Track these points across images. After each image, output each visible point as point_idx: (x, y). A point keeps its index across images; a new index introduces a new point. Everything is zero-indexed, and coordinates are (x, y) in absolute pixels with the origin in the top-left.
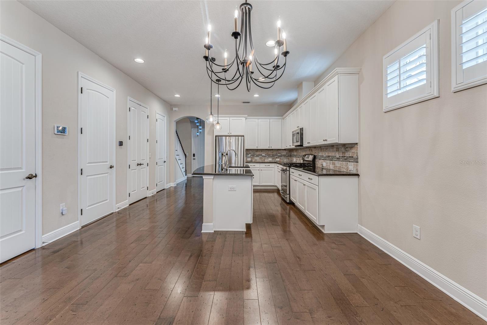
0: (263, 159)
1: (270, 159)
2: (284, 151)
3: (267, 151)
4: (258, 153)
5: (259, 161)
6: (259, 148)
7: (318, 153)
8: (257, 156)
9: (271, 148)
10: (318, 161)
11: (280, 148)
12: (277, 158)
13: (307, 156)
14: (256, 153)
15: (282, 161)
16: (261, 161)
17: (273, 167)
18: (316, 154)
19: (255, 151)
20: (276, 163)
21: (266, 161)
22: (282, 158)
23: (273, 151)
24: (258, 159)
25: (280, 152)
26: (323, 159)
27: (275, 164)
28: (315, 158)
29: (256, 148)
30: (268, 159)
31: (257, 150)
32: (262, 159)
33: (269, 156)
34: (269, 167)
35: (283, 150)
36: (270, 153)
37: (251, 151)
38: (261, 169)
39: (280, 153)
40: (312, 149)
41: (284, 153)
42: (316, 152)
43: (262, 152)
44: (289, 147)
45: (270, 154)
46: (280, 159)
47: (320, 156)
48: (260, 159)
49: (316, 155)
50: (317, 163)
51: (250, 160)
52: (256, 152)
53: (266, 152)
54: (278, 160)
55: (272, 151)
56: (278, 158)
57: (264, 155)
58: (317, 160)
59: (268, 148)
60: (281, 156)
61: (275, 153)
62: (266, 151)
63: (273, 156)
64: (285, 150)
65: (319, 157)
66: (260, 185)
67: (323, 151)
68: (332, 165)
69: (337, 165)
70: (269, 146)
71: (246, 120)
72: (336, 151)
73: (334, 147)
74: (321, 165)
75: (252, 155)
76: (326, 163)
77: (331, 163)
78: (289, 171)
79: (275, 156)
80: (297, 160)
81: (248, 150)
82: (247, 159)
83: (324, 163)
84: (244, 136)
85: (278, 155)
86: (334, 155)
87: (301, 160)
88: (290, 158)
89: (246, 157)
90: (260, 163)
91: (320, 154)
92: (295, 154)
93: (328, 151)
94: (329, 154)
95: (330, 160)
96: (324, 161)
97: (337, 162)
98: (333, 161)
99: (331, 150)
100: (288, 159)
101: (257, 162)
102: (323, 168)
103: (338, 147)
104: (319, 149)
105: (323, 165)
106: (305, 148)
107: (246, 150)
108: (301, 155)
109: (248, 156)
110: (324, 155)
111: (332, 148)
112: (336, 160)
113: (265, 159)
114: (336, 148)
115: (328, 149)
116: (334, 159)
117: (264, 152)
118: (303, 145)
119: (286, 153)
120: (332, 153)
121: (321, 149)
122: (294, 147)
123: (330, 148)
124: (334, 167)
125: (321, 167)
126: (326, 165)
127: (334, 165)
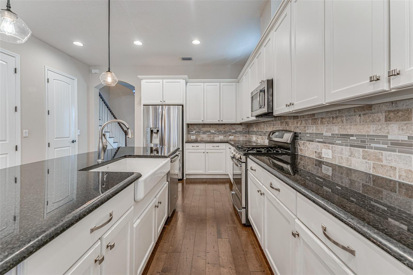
0: (212, 137)
1: (221, 137)
2: (240, 126)
3: (217, 126)
4: (205, 129)
5: (207, 139)
6: (206, 122)
7: (305, 127)
8: (204, 133)
9: (221, 122)
10: (303, 144)
11: (234, 122)
12: (230, 135)
14: (202, 129)
15: (237, 139)
16: (209, 139)
17: (225, 149)
18: (298, 131)
19: (201, 126)
20: (227, 142)
21: (216, 139)
22: (237, 135)
23: (226, 126)
24: (205, 137)
25: (234, 127)
26: (319, 142)
27: (227, 144)
28: (296, 137)
29: (201, 122)
30: (219, 137)
31: (204, 125)
32: (211, 137)
33: (220, 133)
34: (217, 148)
35: (238, 124)
36: (221, 128)
37: (195, 127)
38: (207, 151)
39: (234, 129)
40: (288, 120)
41: (240, 128)
42: (299, 125)
43: (210, 127)
44: (245, 120)
45: (221, 130)
46: (235, 136)
47: (310, 134)
48: (207, 136)
49: (299, 132)
50: (302, 148)
51: (195, 138)
52: (202, 127)
53: (216, 127)
54: (231, 138)
55: (223, 126)
56: (233, 135)
57: (214, 131)
58: (300, 142)
59: (218, 122)
60: (235, 133)
61: (227, 129)
62: (216, 126)
63: (225, 132)
64: (241, 124)
65: (309, 135)
66: (206, 174)
67: (322, 123)
68: (361, 160)
69: (393, 164)
70: (219, 120)
71: (186, 83)
72: (384, 119)
73: (373, 111)
74: (315, 154)
75: (198, 132)
76: (332, 151)
77: (356, 155)
78: (246, 163)
79: (228, 133)
80: (258, 138)
81: (191, 124)
82: (190, 136)
83: (324, 150)
84: (183, 106)
85: (231, 132)
86: (372, 133)
87: (266, 140)
88: (247, 135)
89: (189, 134)
90: (206, 144)
91: (312, 129)
92: (255, 129)
93: (343, 122)
94: (349, 130)
95: (351, 146)
96: (327, 146)
97: (393, 153)
98: (366, 150)
99: (358, 119)
100: (246, 136)
101: (204, 140)
102: (324, 162)
103: (401, 108)
104: (308, 119)
105: (319, 154)
106: (272, 121)
107: (188, 125)
108: (264, 131)
109: (192, 133)
110: (326, 131)
111: (364, 114)
112: (386, 146)
113: (215, 137)
114: (385, 112)
115: (342, 117)
116: (373, 145)
117: (213, 127)
118: (272, 113)
119: (243, 129)
120: (362, 127)
121: (315, 119)
122: (254, 118)
123: (352, 113)
124: (374, 167)
125: (315, 158)
126: (333, 157)
127: (373, 160)
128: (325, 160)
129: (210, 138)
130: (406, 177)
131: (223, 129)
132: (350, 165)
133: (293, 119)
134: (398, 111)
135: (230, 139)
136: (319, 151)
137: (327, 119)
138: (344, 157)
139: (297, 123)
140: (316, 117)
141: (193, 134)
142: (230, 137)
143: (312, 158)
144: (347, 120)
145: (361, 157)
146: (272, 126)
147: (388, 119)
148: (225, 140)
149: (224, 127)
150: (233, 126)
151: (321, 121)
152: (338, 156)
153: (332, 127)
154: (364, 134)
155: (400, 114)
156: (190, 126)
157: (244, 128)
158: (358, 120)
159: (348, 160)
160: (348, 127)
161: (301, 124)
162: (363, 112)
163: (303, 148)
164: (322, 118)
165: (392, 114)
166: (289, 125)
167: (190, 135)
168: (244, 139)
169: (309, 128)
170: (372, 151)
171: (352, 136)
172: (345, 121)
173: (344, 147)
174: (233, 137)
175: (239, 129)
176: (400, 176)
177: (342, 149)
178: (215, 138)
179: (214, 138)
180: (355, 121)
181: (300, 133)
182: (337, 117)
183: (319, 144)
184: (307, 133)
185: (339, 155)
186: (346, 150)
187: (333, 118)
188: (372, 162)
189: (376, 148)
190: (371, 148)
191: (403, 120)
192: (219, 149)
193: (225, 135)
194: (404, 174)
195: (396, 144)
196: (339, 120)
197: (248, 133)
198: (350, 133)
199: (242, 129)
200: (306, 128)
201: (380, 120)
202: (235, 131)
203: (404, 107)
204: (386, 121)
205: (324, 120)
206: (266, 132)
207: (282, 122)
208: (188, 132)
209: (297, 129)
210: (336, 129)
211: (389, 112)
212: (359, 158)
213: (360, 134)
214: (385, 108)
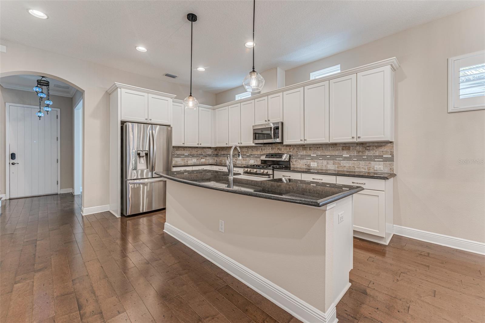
7: (296, 152)
10: (296, 161)
28: (290, 157)
40: (280, 147)
49: (292, 154)
58: (293, 160)
64: (210, 148)
65: (300, 156)
67: (310, 149)
68: (332, 165)
69: (345, 165)
70: (198, 143)
73: (337, 146)
74: (305, 166)
76: (317, 163)
77: (330, 163)
79: (200, 156)
83: (312, 163)
85: (202, 155)
86: (337, 154)
87: (250, 161)
88: (215, 158)
91: (303, 153)
93: (323, 150)
94: (326, 153)
95: (327, 160)
96: (314, 161)
97: (345, 161)
98: (334, 161)
99: (331, 149)
102: (311, 169)
104: (299, 147)
105: (309, 166)
108: (248, 154)
110: (313, 154)
111: (333, 147)
112: (342, 159)
115: (322, 147)
117: (187, 151)
120: (332, 152)
123: (328, 146)
124: (338, 167)
125: (305, 168)
126: (317, 166)
127: (337, 165)
128: (312, 168)
132: (327, 168)
133: (286, 147)
136: (308, 163)
137: (314, 148)
138: (323, 165)
140: (306, 147)
142: (202, 160)
143: (303, 168)
145: (332, 164)
148: (197, 163)
152: (321, 165)
153: (317, 152)
154: (333, 155)
160: (326, 152)
161: (293, 150)
162: (333, 146)
163: (295, 163)
164: (310, 147)
166: (281, 150)
169: (301, 152)
170: (337, 161)
171: (328, 155)
172: (324, 149)
174: (204, 160)
177: (323, 162)
178: (189, 161)
180: (329, 149)
181: (294, 155)
182: (319, 147)
183: (308, 160)
185: (321, 164)
186: (325, 162)
187: (317, 147)
189: (338, 160)
190: (337, 160)
191: (348, 150)
195: (346, 158)
196: (321, 148)
197: (217, 156)
198: (326, 154)
200: (298, 152)
204: (342, 150)
206: (252, 154)
210: (319, 153)
211: (343, 147)
212: (331, 165)
213: (332, 155)
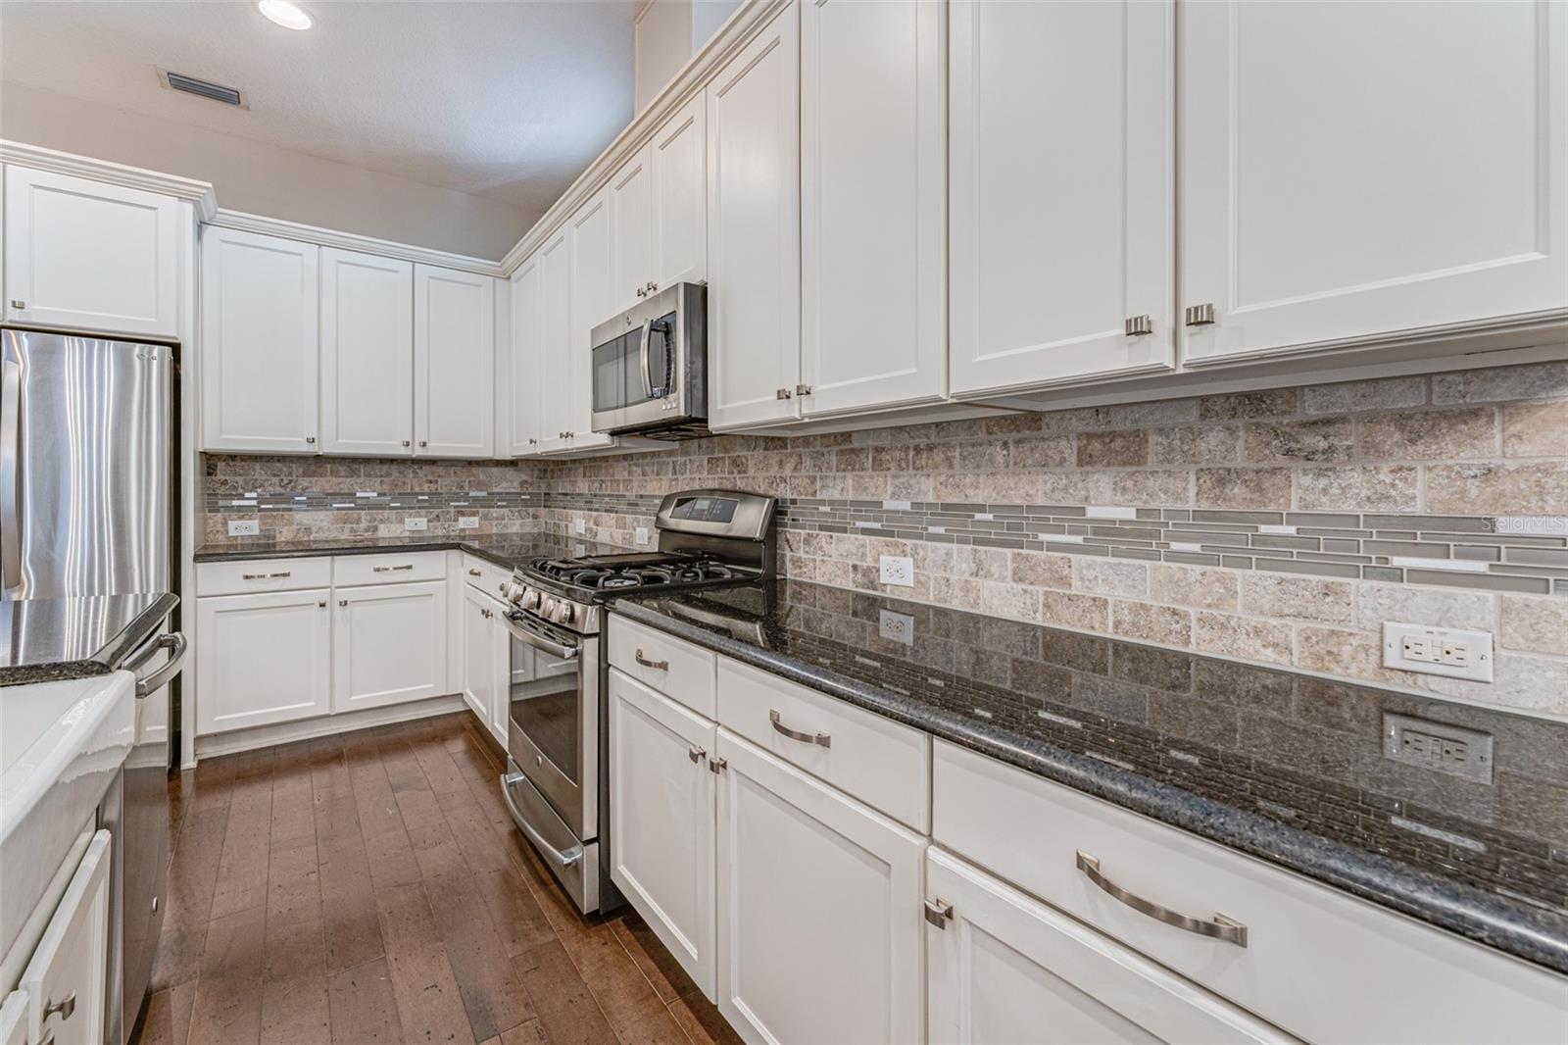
0: (364, 525)
1: (416, 524)
2: (509, 472)
3: (394, 468)
4: (319, 485)
5: (333, 535)
6: (327, 448)
7: (813, 480)
8: (316, 503)
9: (418, 452)
10: (807, 542)
11: (487, 453)
12: (463, 514)
13: (703, 504)
14: (304, 482)
15: (495, 530)
16: (345, 535)
17: (444, 576)
18: (784, 492)
19: (297, 469)
20: (457, 547)
21: (387, 532)
22: (495, 512)
23: (440, 470)
24: (321, 524)
25: (482, 477)
26: (866, 532)
27: (455, 554)
28: (777, 514)
29: (304, 448)
30: (402, 521)
31: (317, 463)
32: (358, 521)
33: (409, 502)
34: (404, 575)
35: (499, 463)
36: (413, 481)
37: (258, 471)
38: (342, 595)
39: (480, 485)
40: (740, 452)
41: (509, 482)
42: (788, 471)
43: (353, 473)
44: (550, 444)
45: (417, 490)
46: (485, 517)
47: (831, 503)
48: (336, 521)
49: (789, 496)
50: (801, 554)
51: (256, 532)
52: (304, 475)
53: (388, 475)
54: (469, 523)
55: (427, 468)
56: (473, 514)
57: (375, 494)
58: (793, 534)
59: (402, 452)
60: (488, 502)
61: (447, 482)
62: (385, 468)
63: (436, 501)
64: (513, 463)
65: (827, 509)
66: (333, 714)
67: (878, 465)
68: (1009, 584)
69: (1100, 591)
70: (410, 440)
71: (201, 225)
72: (1074, 459)
73: (1045, 432)
74: (851, 575)
75: (275, 498)
76: (914, 560)
77: (995, 569)
78: (602, 636)
79: (452, 504)
80: (597, 524)
81: (232, 457)
82: (225, 524)
83: (885, 561)
84: (176, 349)
85: (466, 496)
86: (1040, 501)
87: (638, 529)
88: (542, 511)
89: (214, 509)
90: (336, 558)
91: (841, 487)
92: (583, 486)
93: (951, 466)
94: (970, 492)
95: (976, 542)
96: (896, 545)
97: (1099, 559)
98: (1024, 551)
99: (1000, 455)
100: (535, 517)
101: (315, 541)
102: (884, 600)
103: (1119, 427)
104: (825, 450)
105: (870, 575)
106: (671, 453)
107: (210, 461)
108: (631, 495)
109: (235, 503)
110: (894, 496)
111: (1018, 442)
112: (1078, 539)
113: (382, 521)
114: (1079, 437)
115: (947, 446)
116: (1043, 537)
117: (369, 475)
118: (705, 421)
119: (522, 484)
120: (1010, 482)
121: (852, 451)
122: (604, 439)
123: (982, 436)
124: (1047, 606)
125: (851, 587)
126: (918, 582)
127: (1044, 583)
128: (888, 594)
129: (353, 530)
130: (1134, 624)
131: (426, 485)
132: (976, 604)
133: (765, 449)
134: (1113, 436)
135: (463, 530)
136: (869, 562)
137: (897, 454)
138: (954, 578)
139: (781, 463)
140: (856, 445)
141: (243, 512)
142: (461, 519)
143: (842, 591)
144: (964, 458)
145: (1009, 574)
146: (670, 475)
147: (1085, 460)
148: (434, 538)
149: (433, 473)
150: (475, 470)
151: (874, 459)
152: (936, 579)
153: (912, 482)
154: (1018, 502)
155: (1118, 444)
156: (221, 466)
157: (526, 482)
158: (1000, 459)
159: (967, 589)
160: (968, 481)
161: (795, 468)
162: (1016, 435)
163: (803, 556)
164: (878, 450)
165: (1096, 445)
166: (745, 472)
167: (219, 516)
168: (527, 530)
169: (830, 484)
170: (1043, 554)
171: (982, 508)
172: (957, 461)
173: (954, 546)
174: (476, 519)
175: (504, 485)
176: (1117, 624)
177: (948, 554)
178: (381, 526)
179: (376, 529)
180: (991, 461)
181: (794, 502)
182: (930, 448)
183: (867, 538)
184: (823, 502)
185: (940, 574)
186: (962, 555)
187: (917, 449)
188: (1041, 590)
189: (1053, 547)
190: (1039, 546)
191: (1125, 463)
192: (412, 579)
193: (437, 511)
194: (1127, 618)
195: (1107, 530)
196: (938, 456)
197: (547, 500)
198: (974, 501)
199: (516, 484)
200: (818, 484)
201: (1063, 460)
202: (484, 494)
203: (1129, 426)
204: (1080, 463)
205: (885, 456)
206: (641, 496)
207: (718, 459)
208: (210, 501)
209: (782, 485)
210: (929, 489)
211: (1090, 436)
212: (1003, 579)
213: (1006, 502)
214: (1077, 425)
